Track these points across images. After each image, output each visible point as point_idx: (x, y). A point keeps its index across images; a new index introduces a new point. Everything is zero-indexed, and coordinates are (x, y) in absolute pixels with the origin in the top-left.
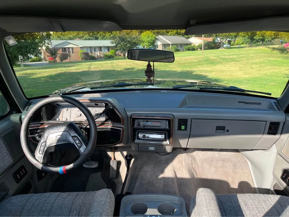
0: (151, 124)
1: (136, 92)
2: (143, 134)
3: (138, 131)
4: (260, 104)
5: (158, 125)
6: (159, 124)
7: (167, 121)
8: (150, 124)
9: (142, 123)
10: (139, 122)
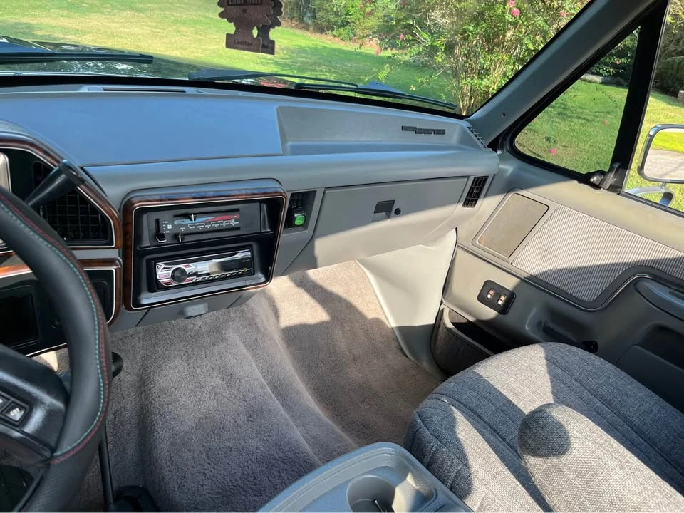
0: (209, 223)
1: (85, 89)
2: (175, 267)
3: (147, 260)
4: (442, 132)
5: (233, 223)
6: (236, 220)
7: (265, 207)
8: (200, 224)
9: (170, 227)
10: (157, 222)
